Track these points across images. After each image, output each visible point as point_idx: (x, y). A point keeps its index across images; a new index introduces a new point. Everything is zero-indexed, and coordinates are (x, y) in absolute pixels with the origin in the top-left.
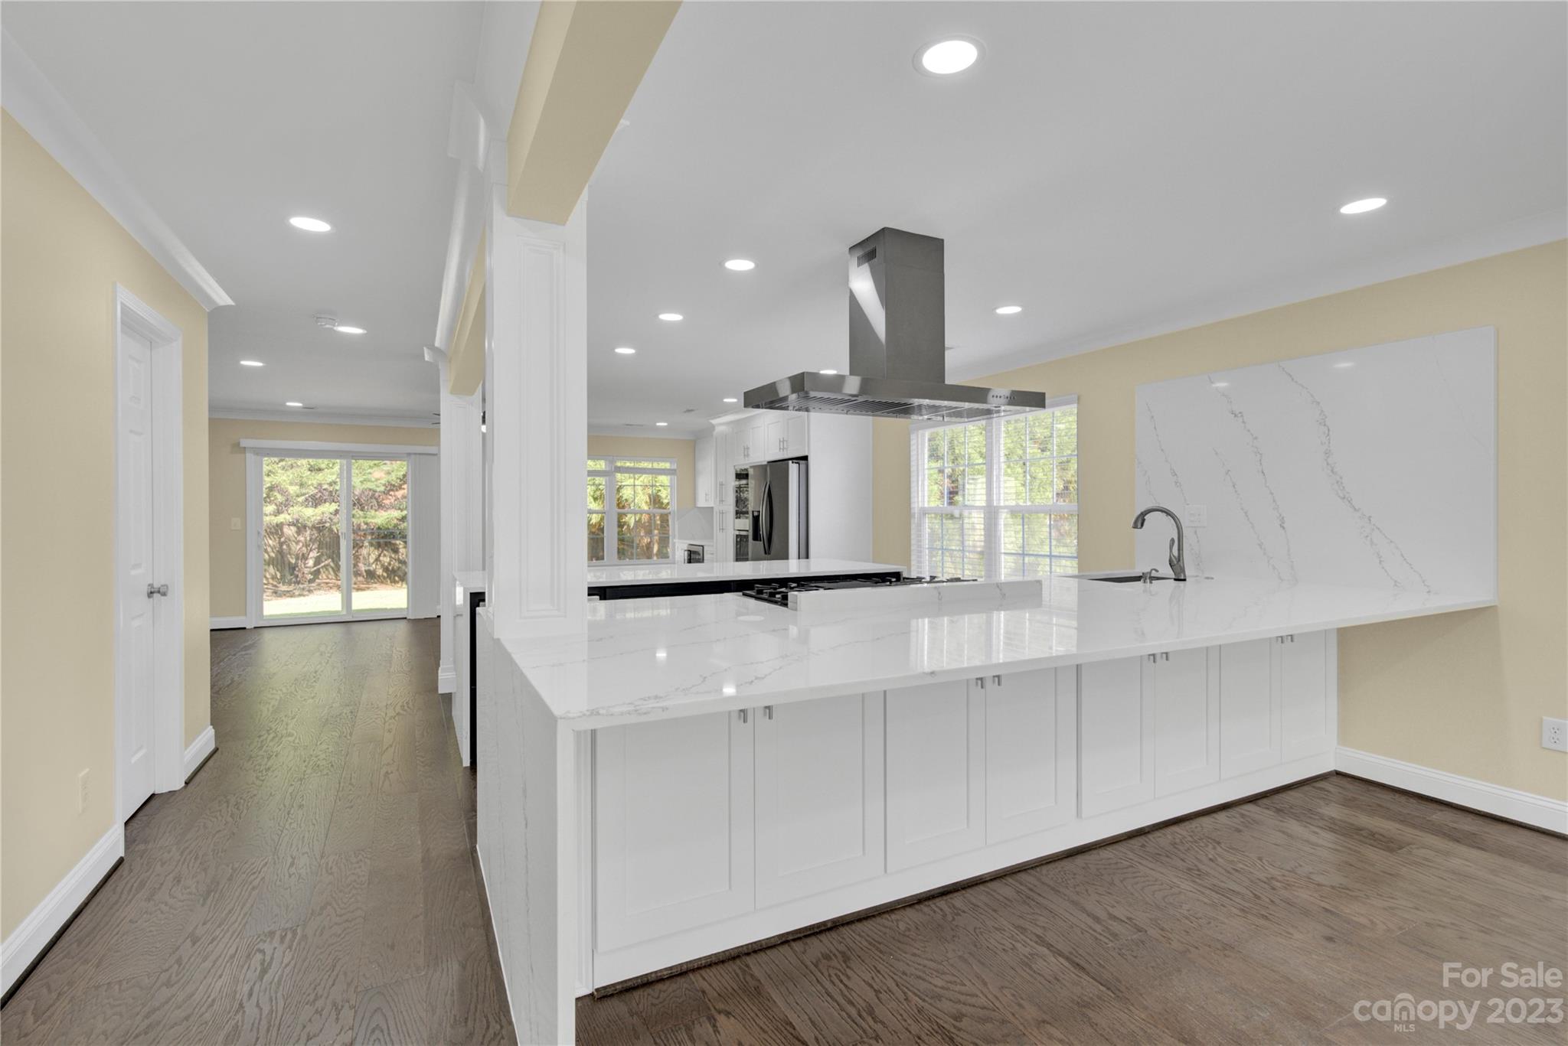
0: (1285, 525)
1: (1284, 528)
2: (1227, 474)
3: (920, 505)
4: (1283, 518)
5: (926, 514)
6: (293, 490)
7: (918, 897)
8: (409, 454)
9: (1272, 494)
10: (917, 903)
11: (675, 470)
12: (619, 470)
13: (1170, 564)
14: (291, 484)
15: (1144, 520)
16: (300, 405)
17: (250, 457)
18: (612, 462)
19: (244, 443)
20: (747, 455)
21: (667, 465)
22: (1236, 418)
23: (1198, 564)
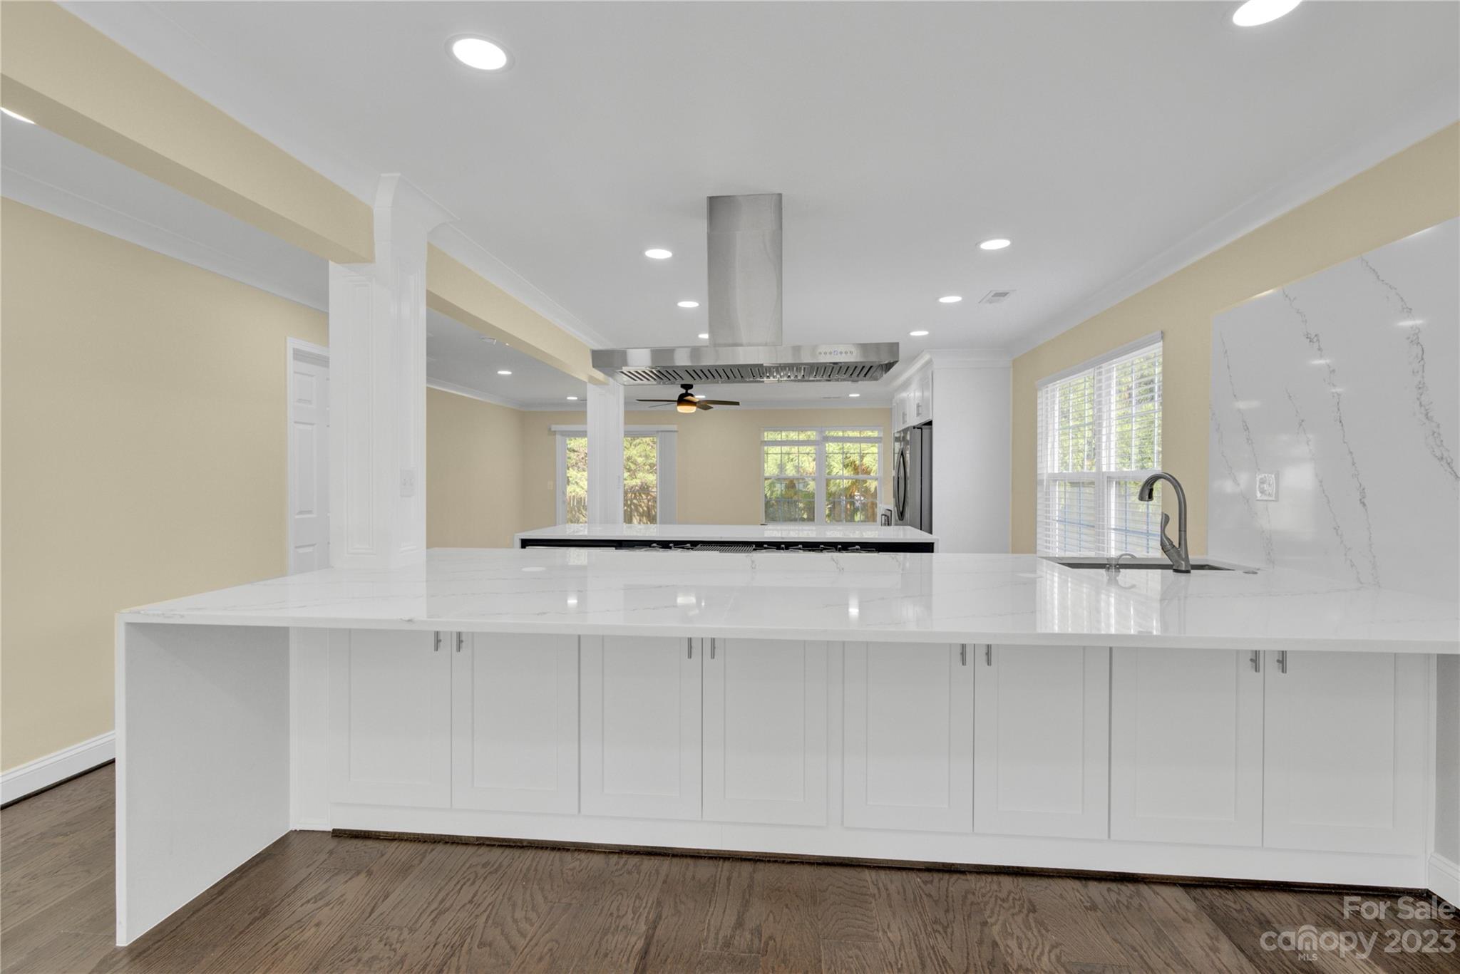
0: (1366, 502)
1: (1364, 505)
2: (1301, 425)
3: (1050, 471)
4: (1364, 489)
5: (1056, 481)
6: (640, 460)
7: (621, 848)
8: (658, 432)
9: (1351, 453)
10: (618, 853)
11: (881, 438)
12: (827, 439)
13: (1163, 549)
14: (640, 456)
15: (1151, 491)
16: (576, 398)
17: (558, 437)
18: (821, 432)
19: (554, 428)
20: (904, 422)
21: (876, 434)
22: (1311, 343)
23: (1269, 553)
